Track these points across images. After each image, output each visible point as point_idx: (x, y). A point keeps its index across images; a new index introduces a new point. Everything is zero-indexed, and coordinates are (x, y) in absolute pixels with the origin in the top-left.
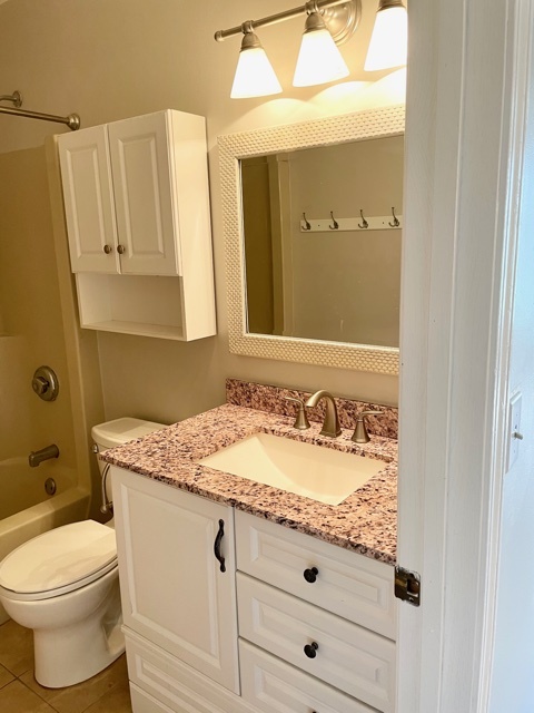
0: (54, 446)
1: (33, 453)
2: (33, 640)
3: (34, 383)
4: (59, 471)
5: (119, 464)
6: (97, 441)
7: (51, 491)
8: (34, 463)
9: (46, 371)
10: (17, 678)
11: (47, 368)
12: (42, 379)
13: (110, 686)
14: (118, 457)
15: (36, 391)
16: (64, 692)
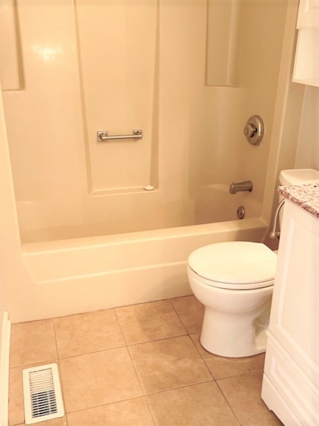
0: (250, 182)
1: (234, 184)
2: (204, 314)
3: (246, 129)
4: (249, 202)
5: (292, 200)
6: (282, 183)
7: (241, 216)
8: (233, 191)
9: (258, 121)
10: (189, 335)
11: (258, 117)
12: (253, 126)
13: (250, 370)
14: (294, 194)
15: (246, 134)
16: (216, 358)
